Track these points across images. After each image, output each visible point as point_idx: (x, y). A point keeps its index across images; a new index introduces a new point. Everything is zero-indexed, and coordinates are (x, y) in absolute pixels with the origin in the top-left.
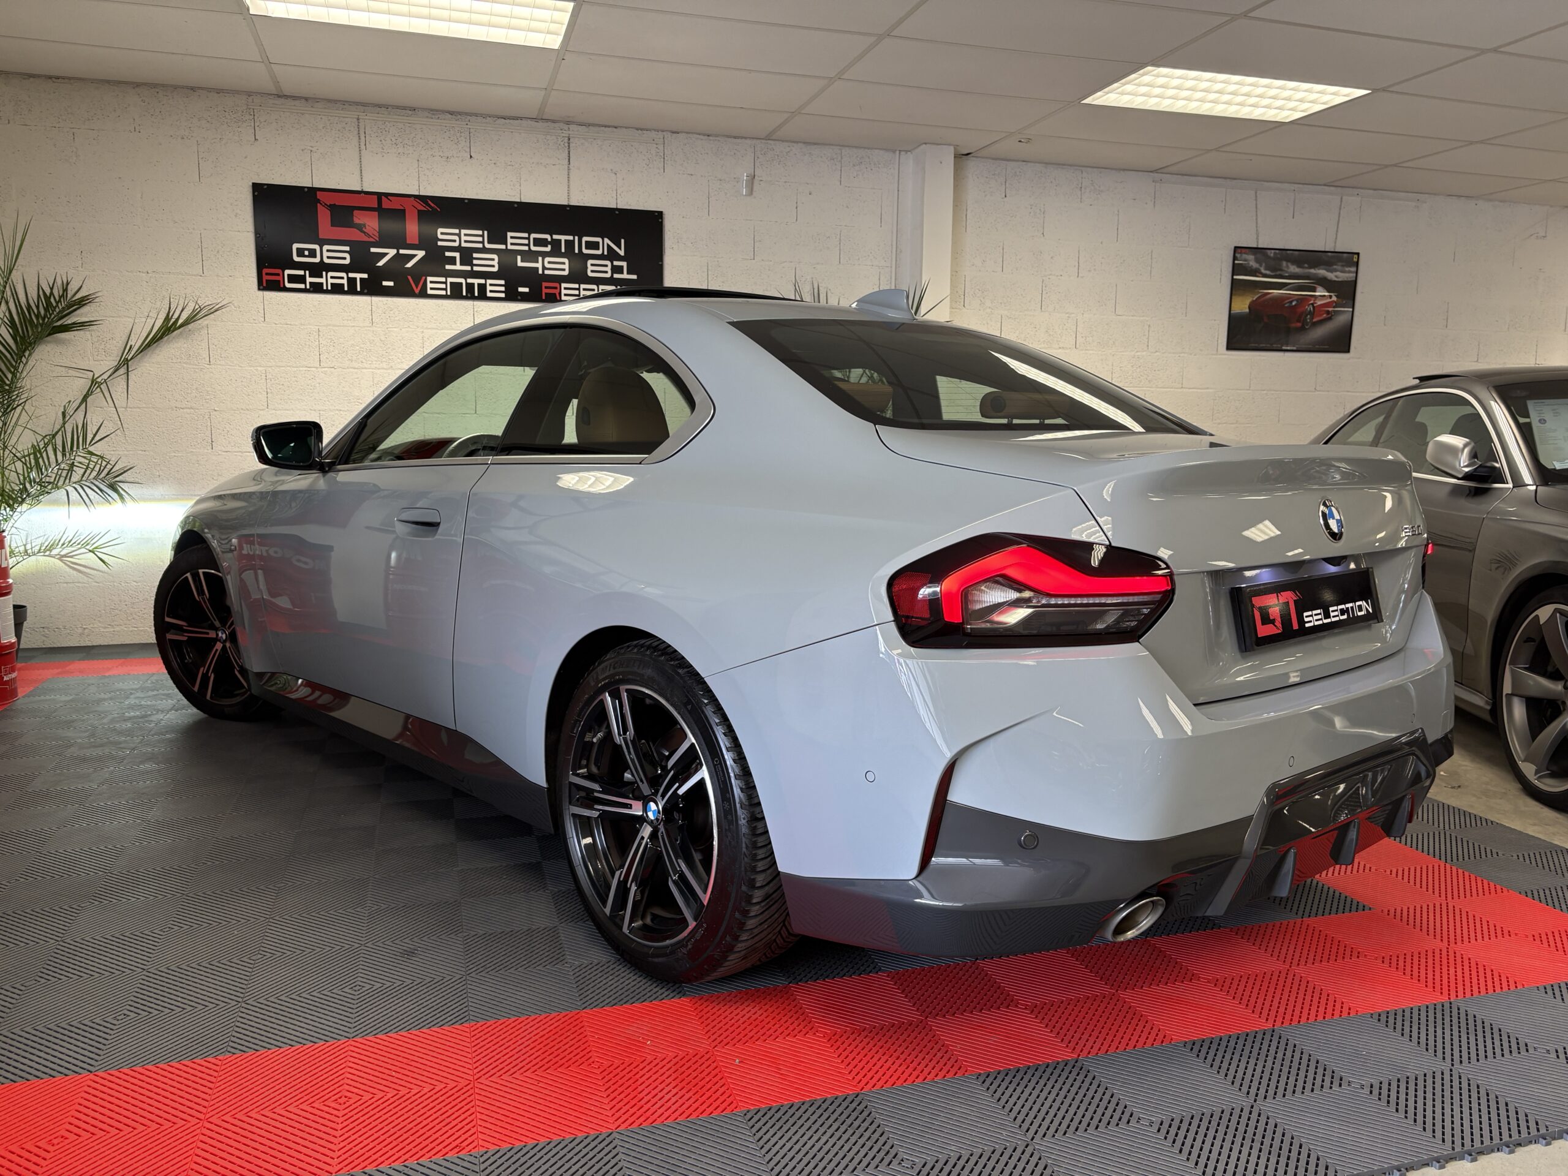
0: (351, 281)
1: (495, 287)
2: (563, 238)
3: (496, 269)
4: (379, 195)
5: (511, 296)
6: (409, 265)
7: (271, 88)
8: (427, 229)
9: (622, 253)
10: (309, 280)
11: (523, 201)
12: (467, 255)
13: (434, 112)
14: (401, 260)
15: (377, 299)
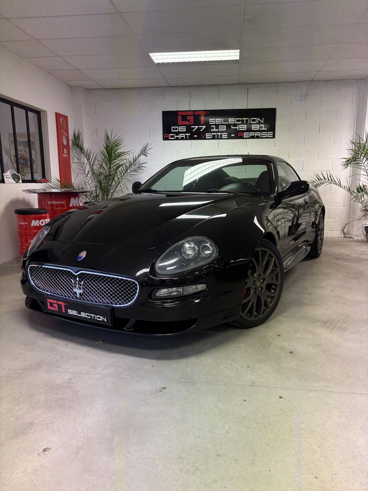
0: (186, 136)
1: (225, 135)
2: (245, 119)
3: (225, 130)
4: (194, 111)
5: (229, 137)
6: (201, 130)
7: (166, 85)
8: (207, 118)
9: (263, 122)
10: (175, 136)
11: (234, 108)
12: (217, 126)
13: (210, 86)
14: (199, 129)
15: (192, 141)
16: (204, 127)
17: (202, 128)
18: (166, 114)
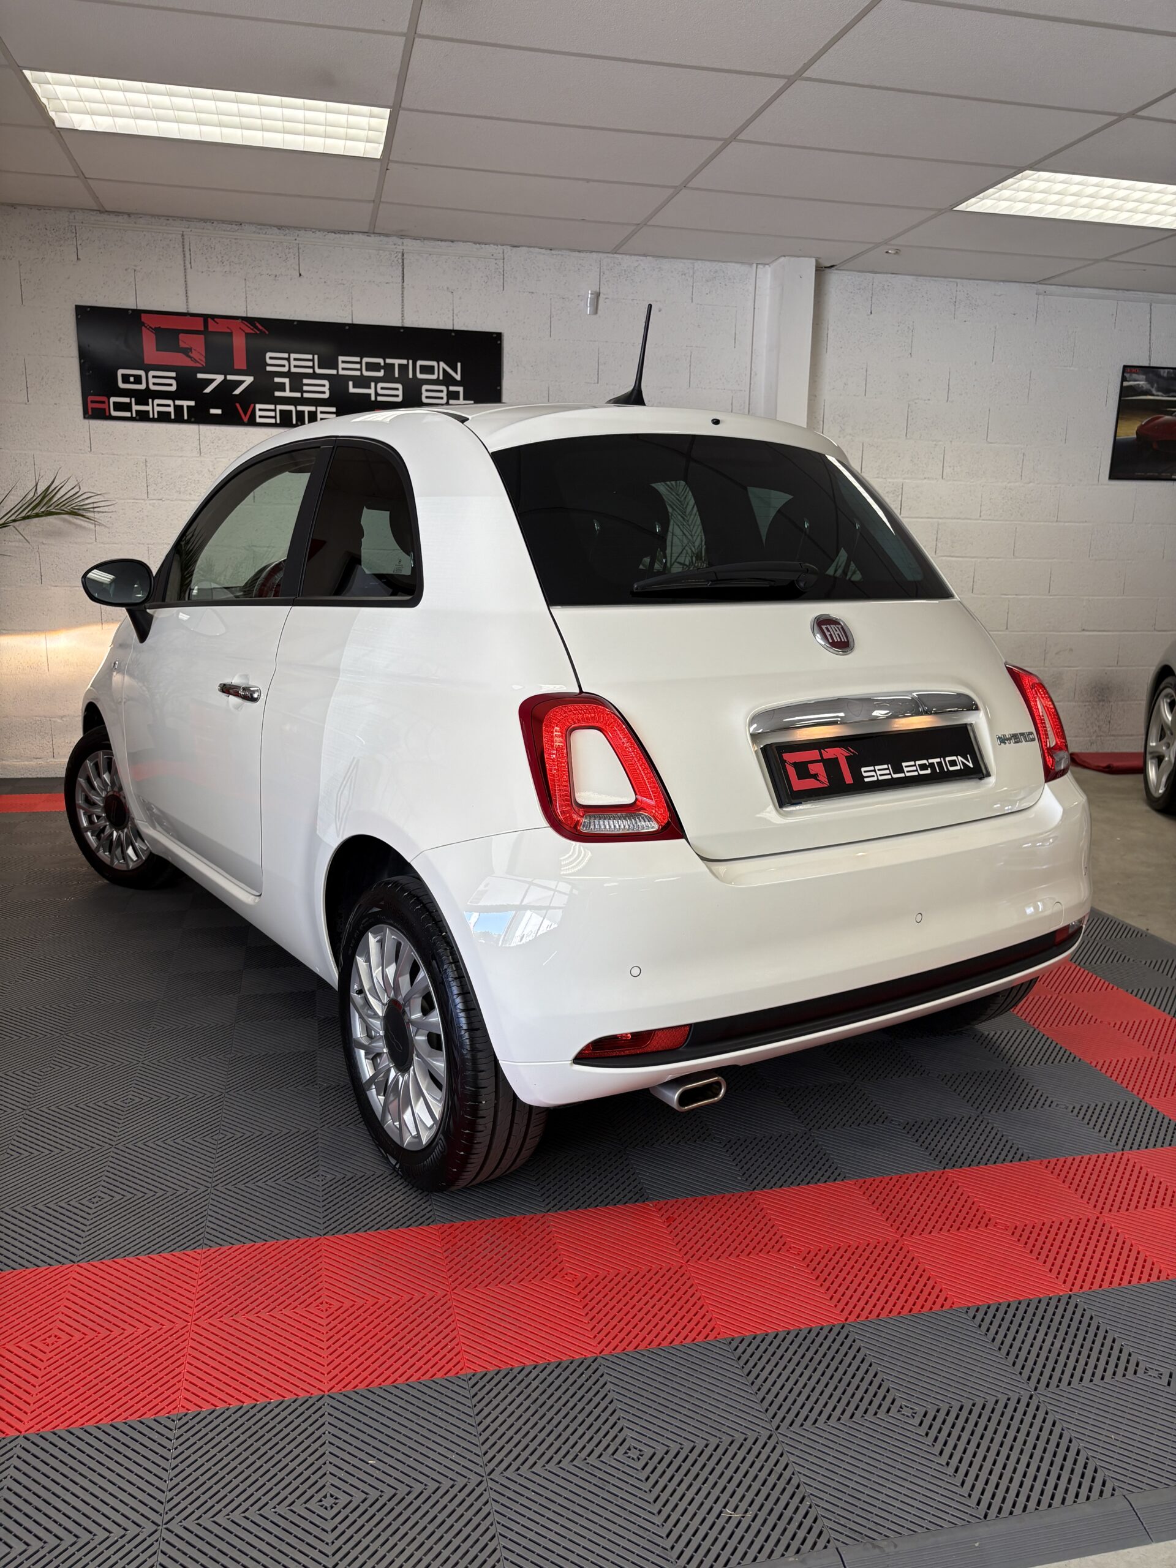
0: (178, 409)
1: (326, 414)
2: (396, 362)
3: (326, 396)
4: (206, 318)
6: (237, 392)
7: (92, 204)
9: (458, 377)
10: (135, 408)
11: (357, 321)
12: (297, 381)
13: (261, 227)
14: (227, 387)
15: (204, 428)
16: (249, 380)
17: (244, 381)
18: (87, 316)
